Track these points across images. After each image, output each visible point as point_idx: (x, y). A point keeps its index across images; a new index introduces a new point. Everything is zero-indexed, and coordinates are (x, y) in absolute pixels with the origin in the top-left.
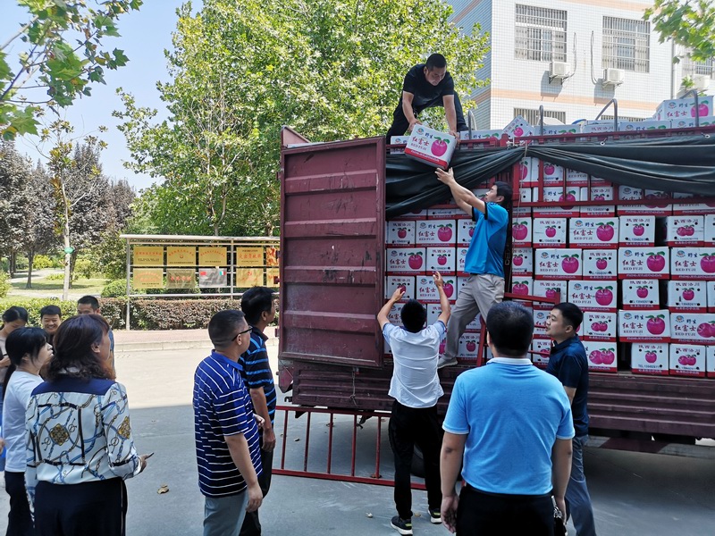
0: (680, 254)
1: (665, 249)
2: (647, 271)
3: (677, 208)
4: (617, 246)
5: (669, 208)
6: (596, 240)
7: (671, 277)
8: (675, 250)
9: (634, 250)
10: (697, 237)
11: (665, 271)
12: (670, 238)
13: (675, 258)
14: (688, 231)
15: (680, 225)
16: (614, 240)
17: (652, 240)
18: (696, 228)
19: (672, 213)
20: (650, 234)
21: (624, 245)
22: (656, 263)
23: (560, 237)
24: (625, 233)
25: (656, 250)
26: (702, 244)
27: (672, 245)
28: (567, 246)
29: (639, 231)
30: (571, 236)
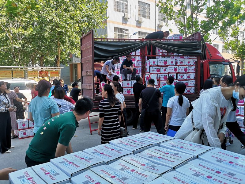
0: (180, 67)
1: (177, 66)
2: (174, 71)
4: (168, 66)
6: (163, 65)
7: (178, 73)
8: (179, 67)
9: (171, 67)
10: (183, 64)
11: (177, 71)
12: (178, 64)
13: (179, 69)
14: (181, 63)
15: (180, 61)
16: (167, 65)
17: (175, 65)
18: (183, 62)
20: (174, 63)
21: (169, 66)
22: (175, 70)
23: (156, 64)
24: (169, 63)
25: (175, 67)
26: (184, 65)
27: (179, 66)
28: (157, 66)
29: (172, 62)
30: (158, 63)
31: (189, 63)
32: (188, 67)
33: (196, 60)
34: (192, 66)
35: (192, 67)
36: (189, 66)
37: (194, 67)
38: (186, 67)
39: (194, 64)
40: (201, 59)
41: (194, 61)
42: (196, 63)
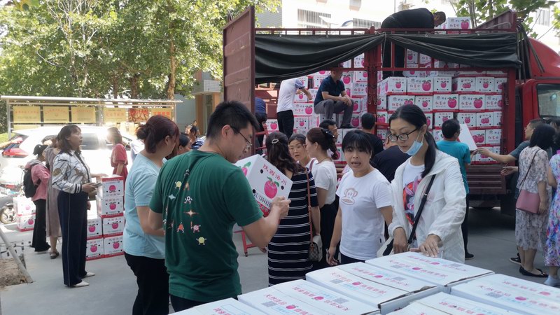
1: (457, 95)
2: (448, 108)
3: (462, 73)
4: (434, 93)
5: (458, 73)
6: (422, 90)
7: (459, 111)
8: (462, 96)
9: (441, 96)
10: (472, 89)
11: (456, 108)
12: (459, 89)
13: (461, 100)
14: (468, 86)
15: (464, 82)
16: (431, 91)
17: (450, 90)
18: (472, 84)
19: (460, 76)
20: (449, 87)
22: (452, 103)
23: (403, 88)
24: (436, 86)
25: (452, 96)
26: (474, 93)
27: (460, 93)
28: (407, 94)
29: (444, 85)
30: (409, 88)
31: (486, 86)
32: (483, 96)
33: (505, 80)
34: (495, 94)
35: (495, 96)
36: (487, 94)
37: (499, 98)
38: (478, 96)
39: (500, 91)
40: (517, 78)
41: (500, 83)
42: (503, 86)
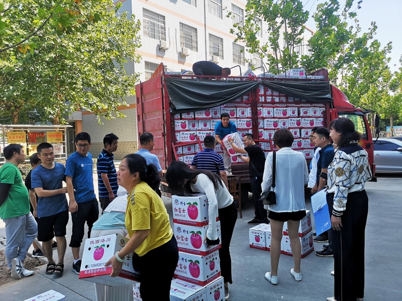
0: (305, 120)
1: (300, 118)
2: (296, 126)
3: (303, 105)
4: (288, 118)
5: (300, 105)
6: (282, 116)
7: (302, 128)
8: (303, 119)
9: (293, 119)
10: (308, 114)
11: (301, 126)
12: (301, 115)
13: (303, 121)
14: (306, 113)
15: (304, 111)
16: (287, 116)
17: (297, 116)
18: (308, 112)
19: (302, 107)
20: (296, 114)
22: (299, 123)
23: (272, 114)
24: (289, 113)
25: (298, 119)
26: (309, 117)
27: (302, 117)
28: (274, 118)
29: (293, 113)
30: (275, 114)
31: (315, 113)
32: (314, 119)
33: (324, 109)
34: (320, 117)
35: (320, 119)
36: (316, 117)
37: (322, 119)
38: (311, 119)
39: (322, 115)
40: (331, 108)
41: (322, 111)
42: (324, 113)
